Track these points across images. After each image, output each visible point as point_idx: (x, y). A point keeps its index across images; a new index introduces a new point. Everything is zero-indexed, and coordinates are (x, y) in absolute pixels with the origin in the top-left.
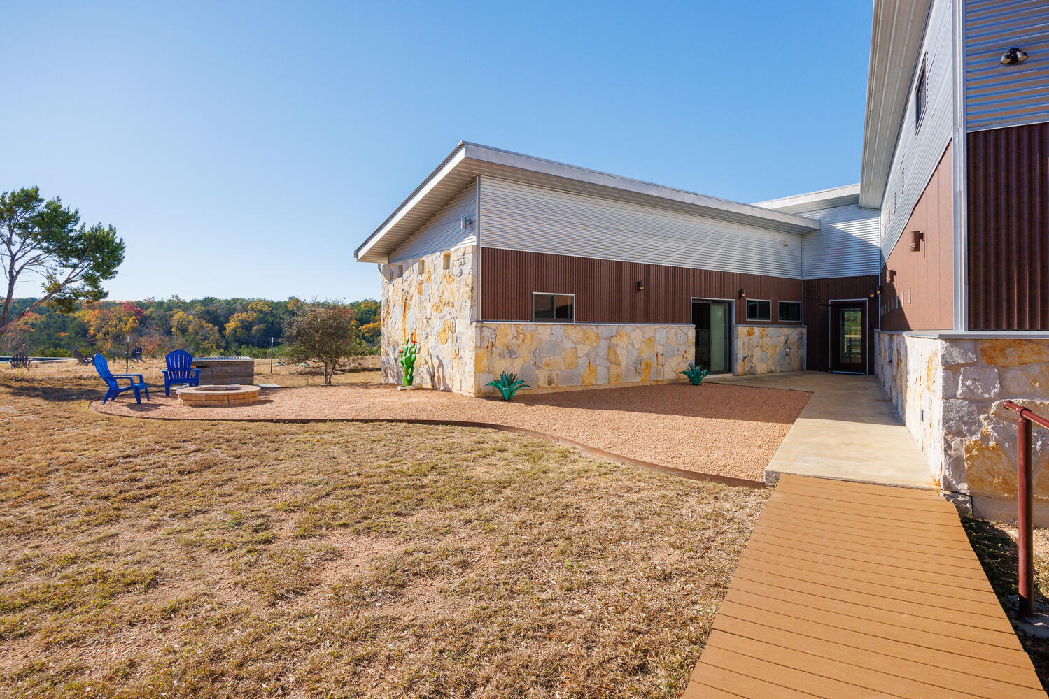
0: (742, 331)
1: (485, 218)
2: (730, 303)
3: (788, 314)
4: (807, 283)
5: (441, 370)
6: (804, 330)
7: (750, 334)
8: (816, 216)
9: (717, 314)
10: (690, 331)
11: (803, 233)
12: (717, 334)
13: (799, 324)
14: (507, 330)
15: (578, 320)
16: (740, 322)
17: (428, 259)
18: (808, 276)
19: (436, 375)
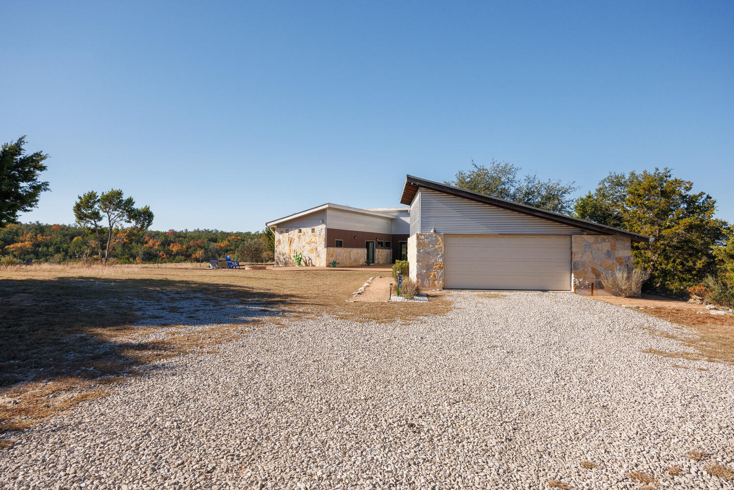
0: (377, 250)
1: (328, 220)
2: (374, 242)
3: (387, 246)
4: (392, 235)
5: (310, 261)
6: (392, 250)
7: (379, 251)
8: (395, 214)
9: (371, 245)
10: (365, 250)
11: (392, 220)
12: (371, 249)
13: (390, 249)
14: (331, 249)
15: (344, 247)
16: (376, 248)
17: (303, 230)
18: (393, 233)
19: (308, 262)
